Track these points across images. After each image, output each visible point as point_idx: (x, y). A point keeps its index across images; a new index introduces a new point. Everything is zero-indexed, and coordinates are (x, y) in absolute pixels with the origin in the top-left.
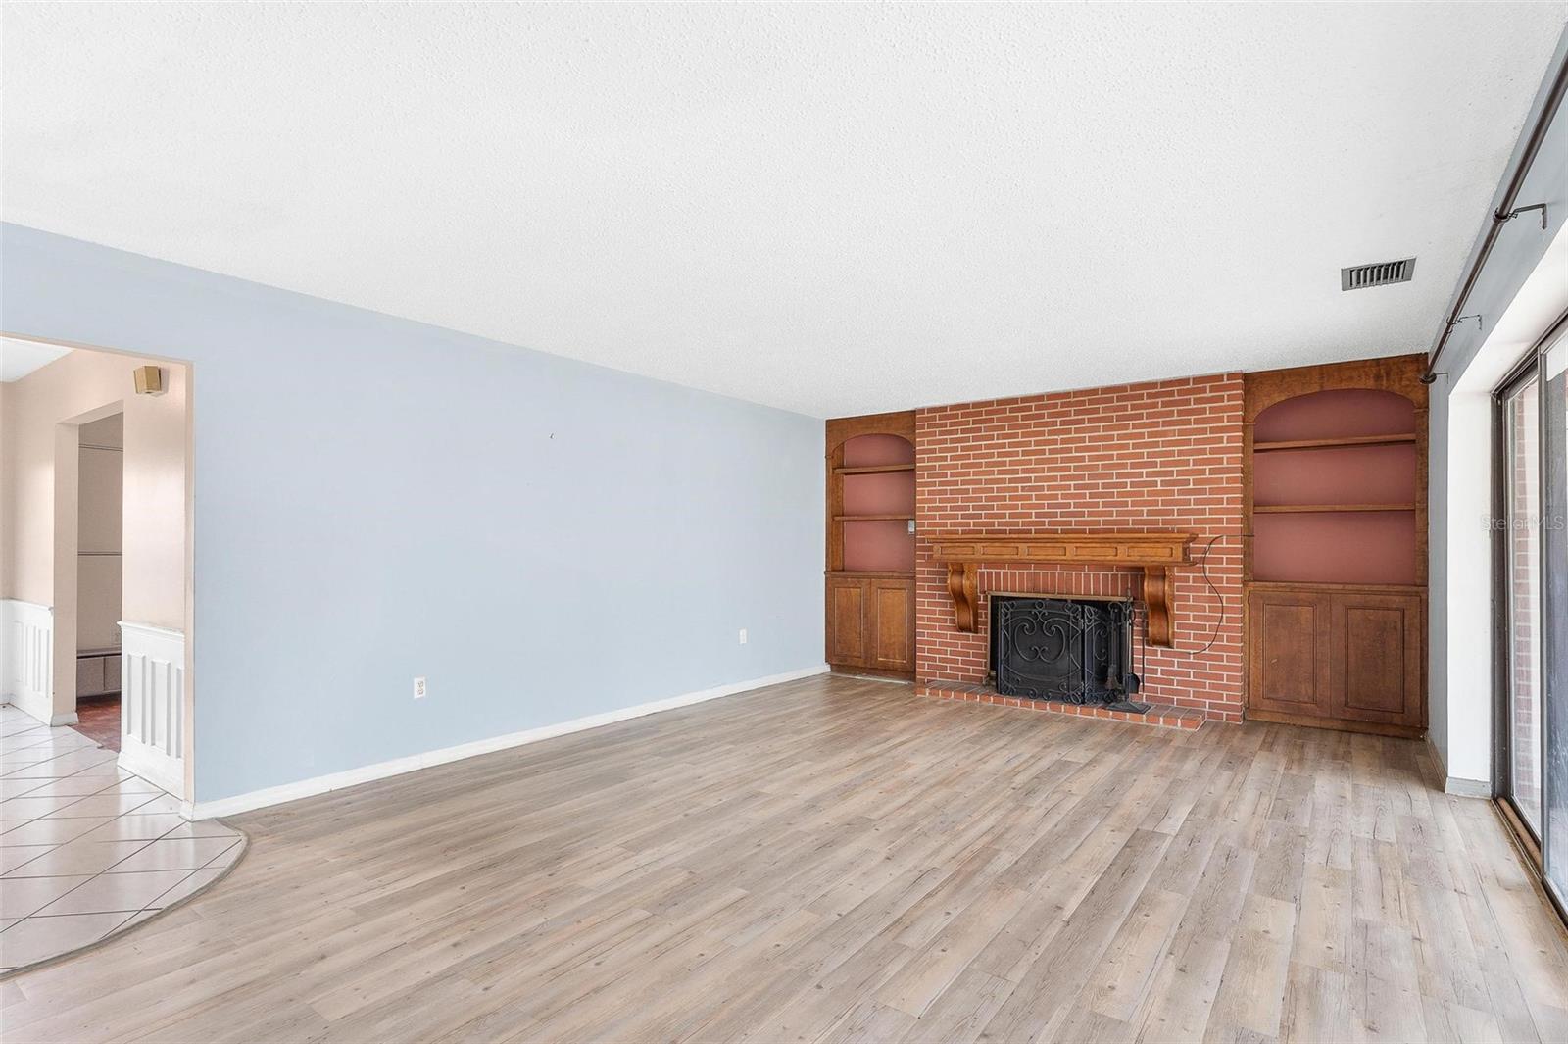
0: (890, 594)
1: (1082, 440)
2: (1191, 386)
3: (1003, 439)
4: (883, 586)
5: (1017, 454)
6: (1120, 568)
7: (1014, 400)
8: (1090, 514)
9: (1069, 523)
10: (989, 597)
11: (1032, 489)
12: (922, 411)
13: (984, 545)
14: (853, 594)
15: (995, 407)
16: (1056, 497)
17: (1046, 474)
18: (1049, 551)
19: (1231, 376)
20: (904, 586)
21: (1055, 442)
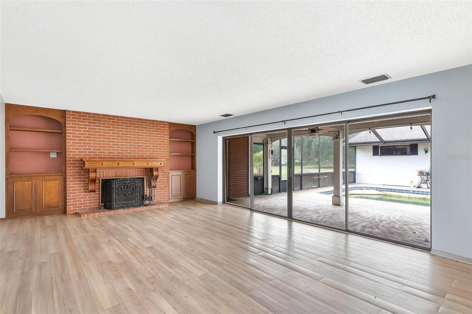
0: (50, 182)
1: (131, 132)
2: (158, 123)
3: (105, 128)
4: (45, 179)
5: (110, 133)
6: (142, 168)
7: (109, 116)
8: (134, 153)
9: (128, 156)
10: (101, 179)
11: (115, 145)
12: (69, 111)
13: (106, 162)
14: (26, 184)
15: (102, 116)
16: (123, 148)
17: (120, 141)
18: (129, 164)
19: (167, 122)
20: (58, 178)
21: (123, 131)
